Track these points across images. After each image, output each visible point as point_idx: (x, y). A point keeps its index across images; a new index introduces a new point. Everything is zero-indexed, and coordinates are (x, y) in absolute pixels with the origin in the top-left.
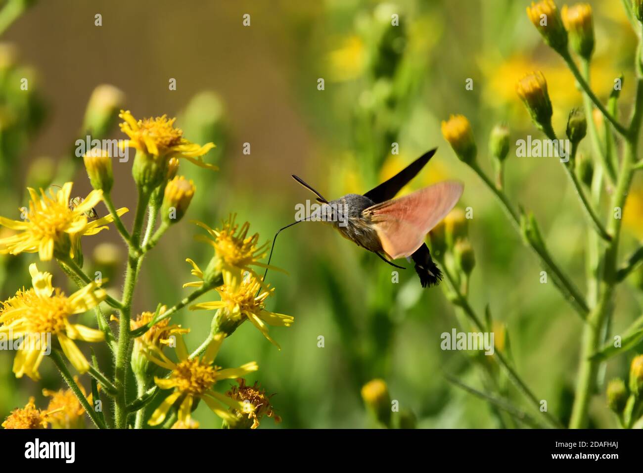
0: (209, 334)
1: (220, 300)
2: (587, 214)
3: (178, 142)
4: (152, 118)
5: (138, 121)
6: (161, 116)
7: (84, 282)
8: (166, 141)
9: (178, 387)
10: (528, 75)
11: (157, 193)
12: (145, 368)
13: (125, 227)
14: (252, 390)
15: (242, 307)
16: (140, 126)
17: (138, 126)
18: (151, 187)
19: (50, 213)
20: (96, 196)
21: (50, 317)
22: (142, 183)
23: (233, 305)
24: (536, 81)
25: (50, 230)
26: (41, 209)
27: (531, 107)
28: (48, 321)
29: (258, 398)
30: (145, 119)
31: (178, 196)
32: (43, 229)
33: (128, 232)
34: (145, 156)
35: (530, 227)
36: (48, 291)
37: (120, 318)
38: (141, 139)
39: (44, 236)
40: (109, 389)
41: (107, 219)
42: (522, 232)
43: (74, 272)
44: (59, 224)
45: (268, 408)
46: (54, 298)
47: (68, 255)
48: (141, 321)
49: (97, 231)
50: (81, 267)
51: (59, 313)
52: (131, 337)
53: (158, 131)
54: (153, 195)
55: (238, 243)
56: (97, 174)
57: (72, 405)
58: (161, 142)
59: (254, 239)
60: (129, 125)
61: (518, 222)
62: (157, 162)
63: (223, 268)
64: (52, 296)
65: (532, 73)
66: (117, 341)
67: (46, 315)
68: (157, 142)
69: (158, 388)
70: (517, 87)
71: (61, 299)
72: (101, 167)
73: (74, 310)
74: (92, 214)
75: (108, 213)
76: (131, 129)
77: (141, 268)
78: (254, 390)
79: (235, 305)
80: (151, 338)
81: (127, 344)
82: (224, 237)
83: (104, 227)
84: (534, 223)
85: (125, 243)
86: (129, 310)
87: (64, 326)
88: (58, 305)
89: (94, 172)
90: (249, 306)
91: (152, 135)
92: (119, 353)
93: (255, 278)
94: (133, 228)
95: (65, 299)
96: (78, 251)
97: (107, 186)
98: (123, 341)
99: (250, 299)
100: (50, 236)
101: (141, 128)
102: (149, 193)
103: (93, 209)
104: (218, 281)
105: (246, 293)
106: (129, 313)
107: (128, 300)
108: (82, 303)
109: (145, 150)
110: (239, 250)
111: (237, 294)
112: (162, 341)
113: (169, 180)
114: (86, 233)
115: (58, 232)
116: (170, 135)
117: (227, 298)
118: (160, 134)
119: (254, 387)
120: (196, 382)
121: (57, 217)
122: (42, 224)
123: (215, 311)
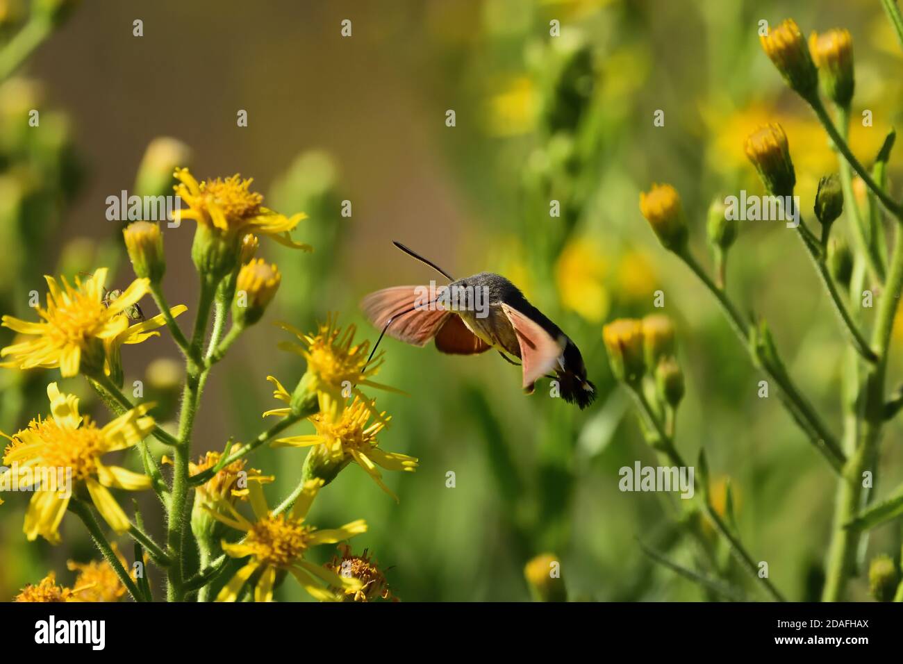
0: (300, 482)
1: (315, 434)
2: (843, 323)
3: (256, 212)
4: (219, 179)
5: (200, 183)
6: (232, 176)
7: (124, 407)
8: (239, 211)
9: (255, 556)
10: (761, 129)
11: (227, 284)
12: (211, 530)
13: (182, 331)
14: (361, 561)
15: (346, 443)
16: (203, 190)
17: (200, 190)
18: (218, 275)
19: (75, 310)
20: (140, 288)
21: (75, 456)
22: (205, 269)
23: (332, 441)
24: (772, 137)
25: (76, 334)
26: (64, 306)
27: (764, 173)
28: (73, 461)
29: (368, 572)
30: (209, 179)
31: (256, 287)
32: (66, 333)
33: (185, 337)
34: (209, 232)
35: (762, 342)
36: (73, 420)
37: (175, 458)
38: (204, 208)
39: (67, 342)
40: (158, 558)
41: (157, 321)
42: (752, 349)
43: (110, 394)
44: (89, 325)
45: (383, 587)
46: (82, 429)
47: (101, 370)
48: (205, 464)
49: (144, 337)
50: (121, 387)
51: (88, 450)
52: (190, 486)
53: (228, 197)
54: (220, 286)
55: (340, 354)
56: (143, 256)
57: (108, 582)
58: (232, 212)
59: (363, 349)
60: (187, 188)
61: (746, 334)
62: (226, 239)
63: (318, 388)
64: (78, 428)
65: (767, 125)
66: (169, 491)
67: (70, 453)
68: (226, 212)
69: (227, 558)
70: (746, 146)
71: (92, 432)
72: (148, 247)
73: (108, 446)
74: (136, 314)
75: (158, 313)
76: (190, 193)
77: (204, 388)
78: (363, 562)
79: (336, 439)
80: (219, 488)
81: (185, 496)
82: (321, 345)
83: (153, 333)
84: (769, 337)
85: (181, 354)
86: (187, 448)
87: (96, 469)
88: (87, 439)
89: (138, 253)
90: (354, 440)
91: (218, 202)
92: (173, 507)
93: (363, 403)
94: (193, 333)
95: (97, 431)
96: (117, 366)
97: (156, 274)
98: (179, 491)
99: (357, 432)
100: (76, 342)
101: (203, 193)
102: (216, 282)
103: (136, 305)
104: (312, 408)
105: (350, 424)
106: (186, 452)
107: (186, 433)
108: (119, 436)
109: (210, 223)
110: (342, 364)
111: (338, 426)
112: (235, 493)
113: (242, 265)
114: (127, 340)
115: (87, 337)
116: (244, 202)
117: (325, 432)
118: (230, 201)
119: (363, 557)
120: (281, 548)
121: (86, 316)
122: (64, 325)
123: (309, 448)
